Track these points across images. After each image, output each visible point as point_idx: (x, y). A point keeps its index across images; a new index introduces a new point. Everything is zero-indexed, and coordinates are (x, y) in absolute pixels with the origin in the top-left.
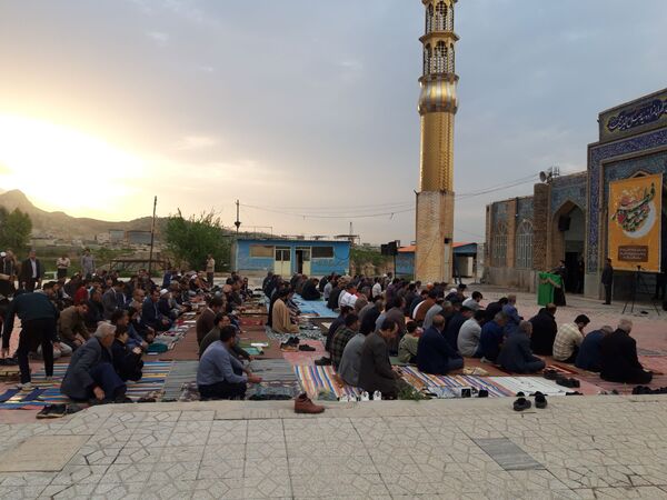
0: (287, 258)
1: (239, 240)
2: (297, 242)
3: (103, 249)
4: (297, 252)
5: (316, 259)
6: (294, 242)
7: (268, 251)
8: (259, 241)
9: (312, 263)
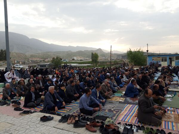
0: (166, 61)
1: (149, 56)
2: (169, 55)
3: (115, 61)
4: (169, 58)
5: (177, 61)
6: (168, 55)
7: (159, 59)
8: (155, 56)
9: (176, 62)
